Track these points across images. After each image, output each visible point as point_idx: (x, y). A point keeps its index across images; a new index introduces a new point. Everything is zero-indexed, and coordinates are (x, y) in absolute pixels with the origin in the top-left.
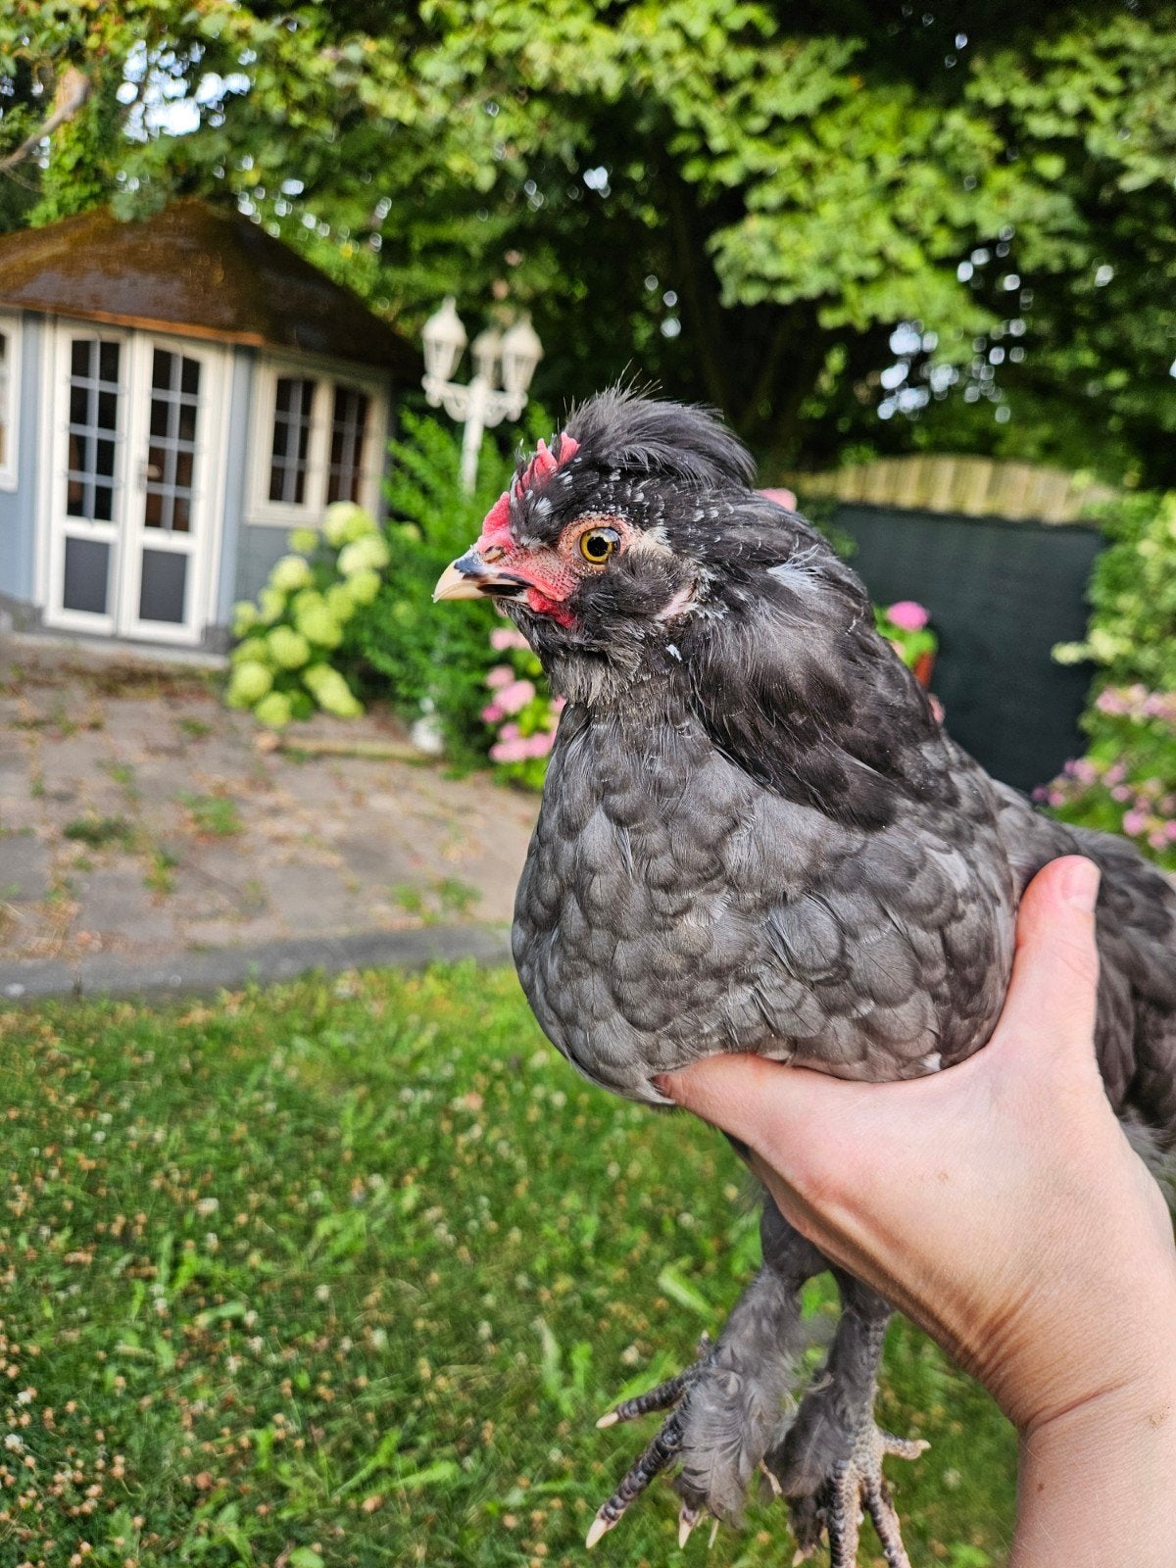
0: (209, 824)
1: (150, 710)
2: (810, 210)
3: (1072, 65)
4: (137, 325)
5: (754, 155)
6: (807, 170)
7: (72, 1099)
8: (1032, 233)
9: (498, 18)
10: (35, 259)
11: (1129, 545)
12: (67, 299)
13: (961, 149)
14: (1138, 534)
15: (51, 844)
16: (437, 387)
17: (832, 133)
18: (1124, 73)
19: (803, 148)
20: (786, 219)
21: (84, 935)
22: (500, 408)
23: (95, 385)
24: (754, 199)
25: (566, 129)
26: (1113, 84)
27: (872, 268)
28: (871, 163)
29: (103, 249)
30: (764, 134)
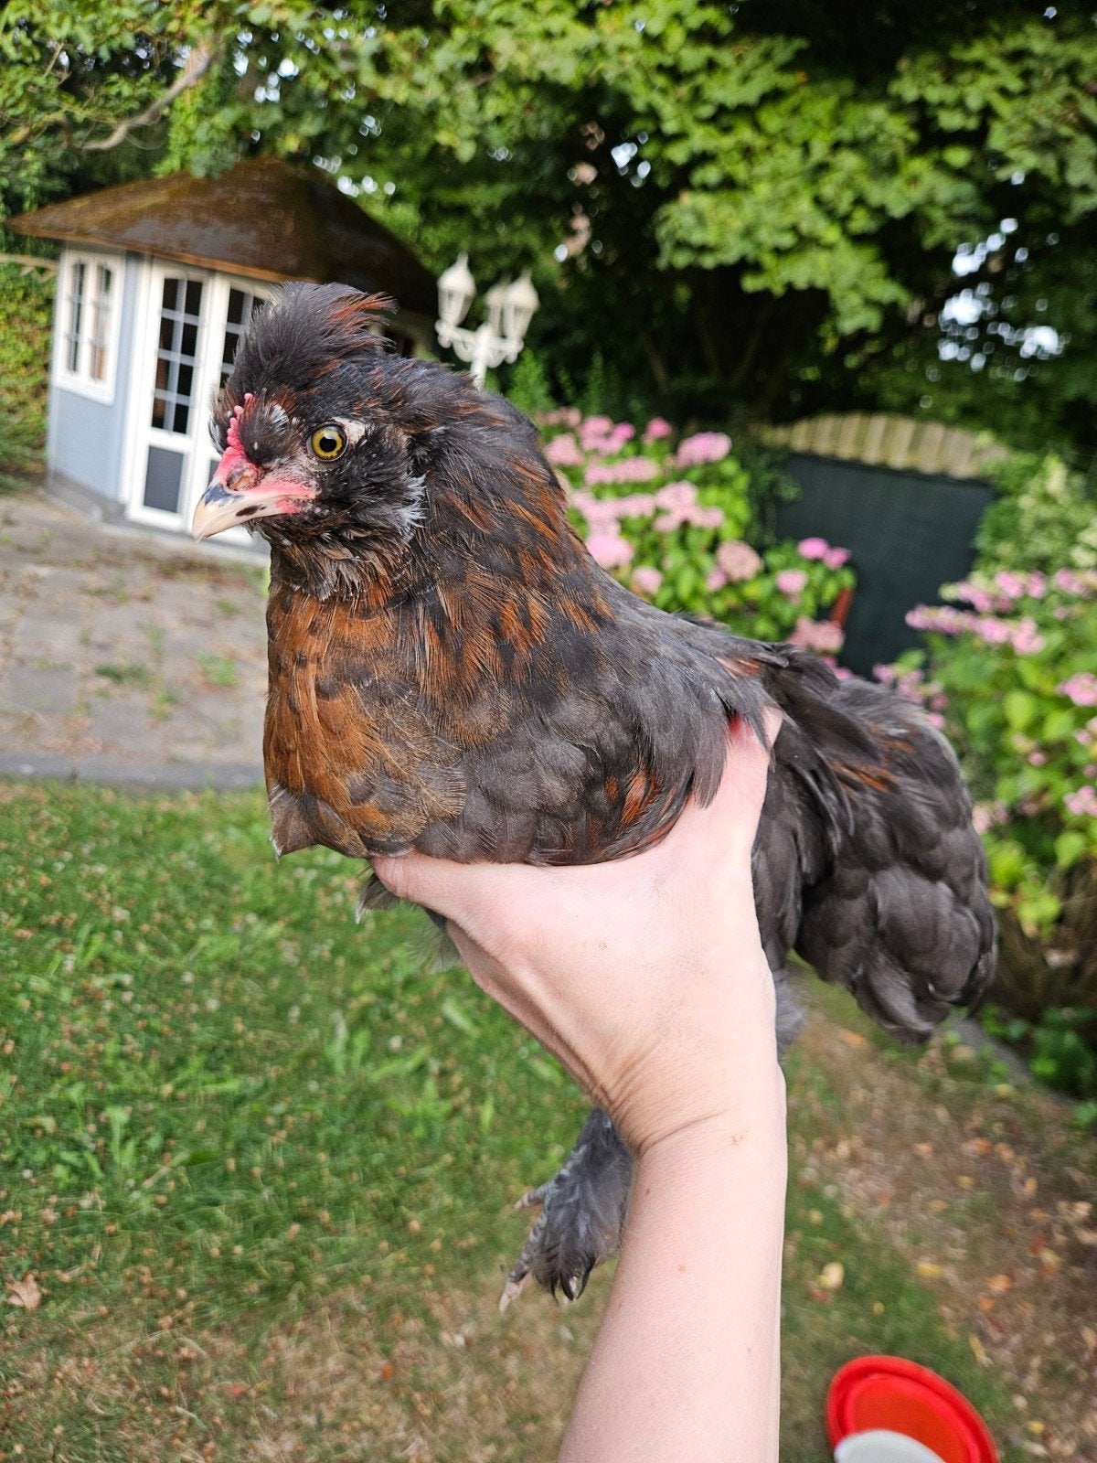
0: (214, 679)
1: (197, 591)
2: (746, 188)
3: (979, 66)
4: (219, 267)
5: (701, 138)
6: (747, 153)
7: (47, 841)
8: (937, 215)
9: (495, 15)
10: (138, 208)
11: (1013, 499)
12: (160, 242)
13: (881, 139)
14: (1019, 490)
15: (84, 677)
16: (448, 331)
17: (772, 120)
18: (1026, 75)
19: (745, 134)
20: (724, 195)
21: (90, 740)
22: (500, 352)
23: (180, 317)
24: (699, 176)
25: (546, 112)
26: (1015, 85)
27: (787, 240)
28: (806, 147)
29: (196, 201)
30: (713, 120)
